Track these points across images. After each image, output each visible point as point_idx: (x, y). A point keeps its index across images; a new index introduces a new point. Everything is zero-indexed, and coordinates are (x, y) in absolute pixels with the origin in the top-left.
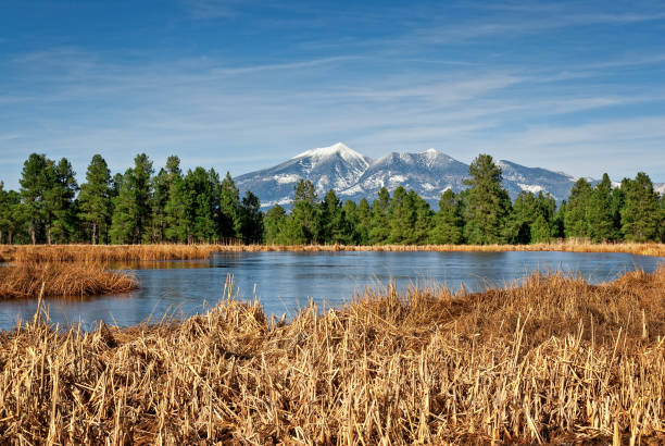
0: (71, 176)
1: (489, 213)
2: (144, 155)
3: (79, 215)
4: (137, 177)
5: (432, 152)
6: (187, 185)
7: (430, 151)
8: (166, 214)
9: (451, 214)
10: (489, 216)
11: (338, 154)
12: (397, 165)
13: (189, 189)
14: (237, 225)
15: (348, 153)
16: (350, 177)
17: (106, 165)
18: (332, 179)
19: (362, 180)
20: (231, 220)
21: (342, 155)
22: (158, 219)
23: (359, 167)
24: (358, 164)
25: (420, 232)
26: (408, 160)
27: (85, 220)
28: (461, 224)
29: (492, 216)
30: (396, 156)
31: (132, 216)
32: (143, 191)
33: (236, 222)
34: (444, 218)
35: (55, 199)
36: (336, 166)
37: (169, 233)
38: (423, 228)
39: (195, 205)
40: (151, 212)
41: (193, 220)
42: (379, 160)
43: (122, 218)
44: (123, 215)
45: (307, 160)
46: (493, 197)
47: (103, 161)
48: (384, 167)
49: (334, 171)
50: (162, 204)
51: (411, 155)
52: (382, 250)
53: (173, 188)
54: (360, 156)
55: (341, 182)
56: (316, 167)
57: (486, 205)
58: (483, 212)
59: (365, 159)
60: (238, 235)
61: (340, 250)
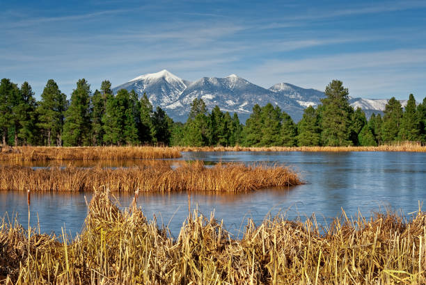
0: (30, 95)
1: (340, 123)
2: (84, 80)
3: (37, 124)
4: (81, 96)
5: (233, 77)
6: (118, 102)
7: (231, 76)
8: (102, 124)
9: (312, 124)
10: (340, 126)
11: (163, 78)
12: (207, 86)
13: (119, 104)
14: (153, 132)
15: (171, 77)
16: (173, 95)
17: (57, 87)
18: (159, 97)
19: (181, 98)
20: (148, 128)
21: (167, 79)
22: (97, 128)
23: (179, 88)
24: (178, 85)
25: (284, 138)
26: (215, 83)
27: (43, 128)
28: (319, 131)
29: (343, 126)
30: (206, 79)
31: (79, 126)
32: (86, 106)
33: (152, 130)
34: (307, 127)
35: (21, 112)
36: (162, 87)
37: (105, 138)
38: (286, 134)
39: (124, 117)
40: (91, 122)
41: (123, 128)
42: (194, 83)
43: (71, 127)
44: (72, 125)
45: (140, 82)
46: (343, 112)
47: (56, 84)
48: (198, 88)
49: (160, 91)
50: (99, 116)
51: (218, 79)
52: (270, 151)
53: (107, 105)
54: (180, 80)
55: (166, 99)
56: (147, 88)
57: (339, 118)
58: (336, 122)
59: (184, 82)
60: (154, 139)
61: (240, 150)
